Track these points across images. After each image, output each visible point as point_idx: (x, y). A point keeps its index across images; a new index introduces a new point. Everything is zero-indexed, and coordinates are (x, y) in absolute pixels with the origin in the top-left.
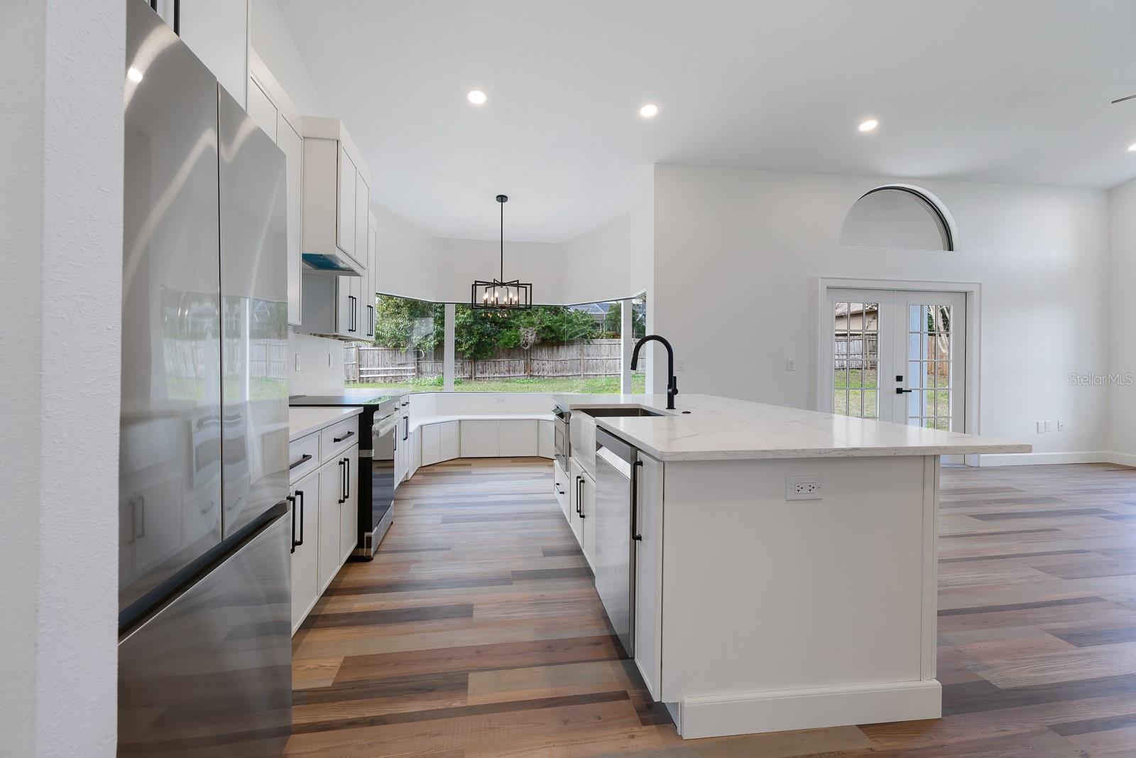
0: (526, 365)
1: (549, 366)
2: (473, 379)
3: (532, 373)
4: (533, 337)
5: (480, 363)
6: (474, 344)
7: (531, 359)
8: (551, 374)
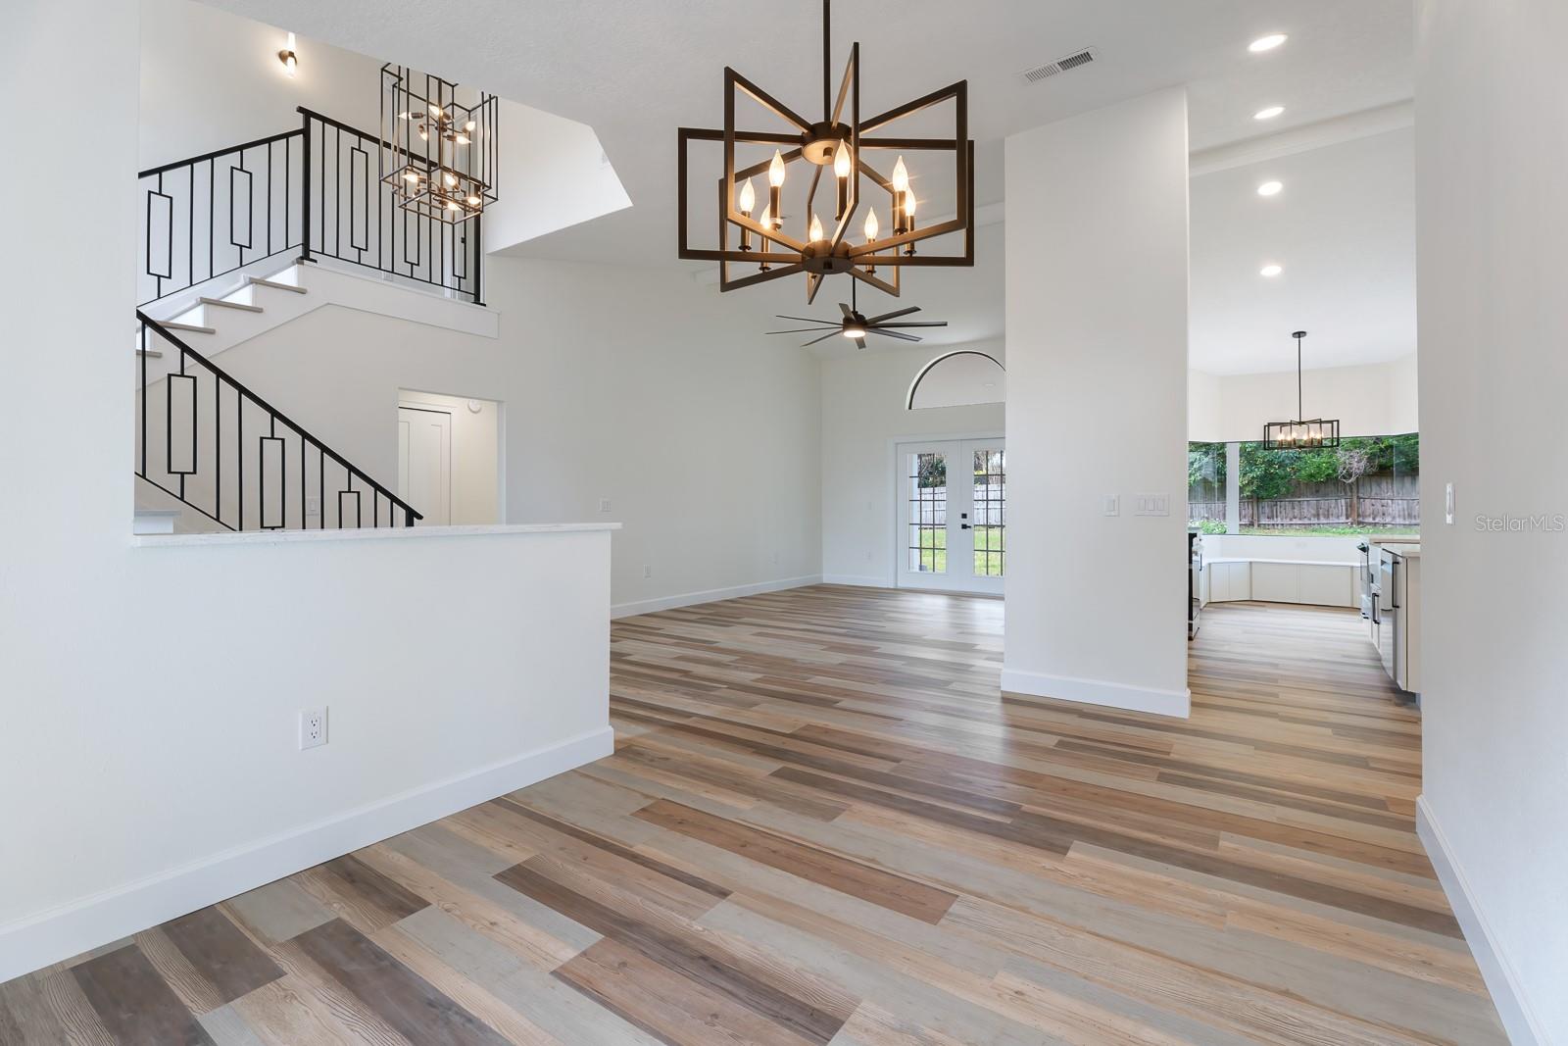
0: (1350, 506)
1: (1396, 507)
2: (1256, 526)
3: (1361, 519)
4: (1362, 464)
5: (1265, 504)
6: (1257, 476)
7: (1359, 498)
8: (1398, 521)
